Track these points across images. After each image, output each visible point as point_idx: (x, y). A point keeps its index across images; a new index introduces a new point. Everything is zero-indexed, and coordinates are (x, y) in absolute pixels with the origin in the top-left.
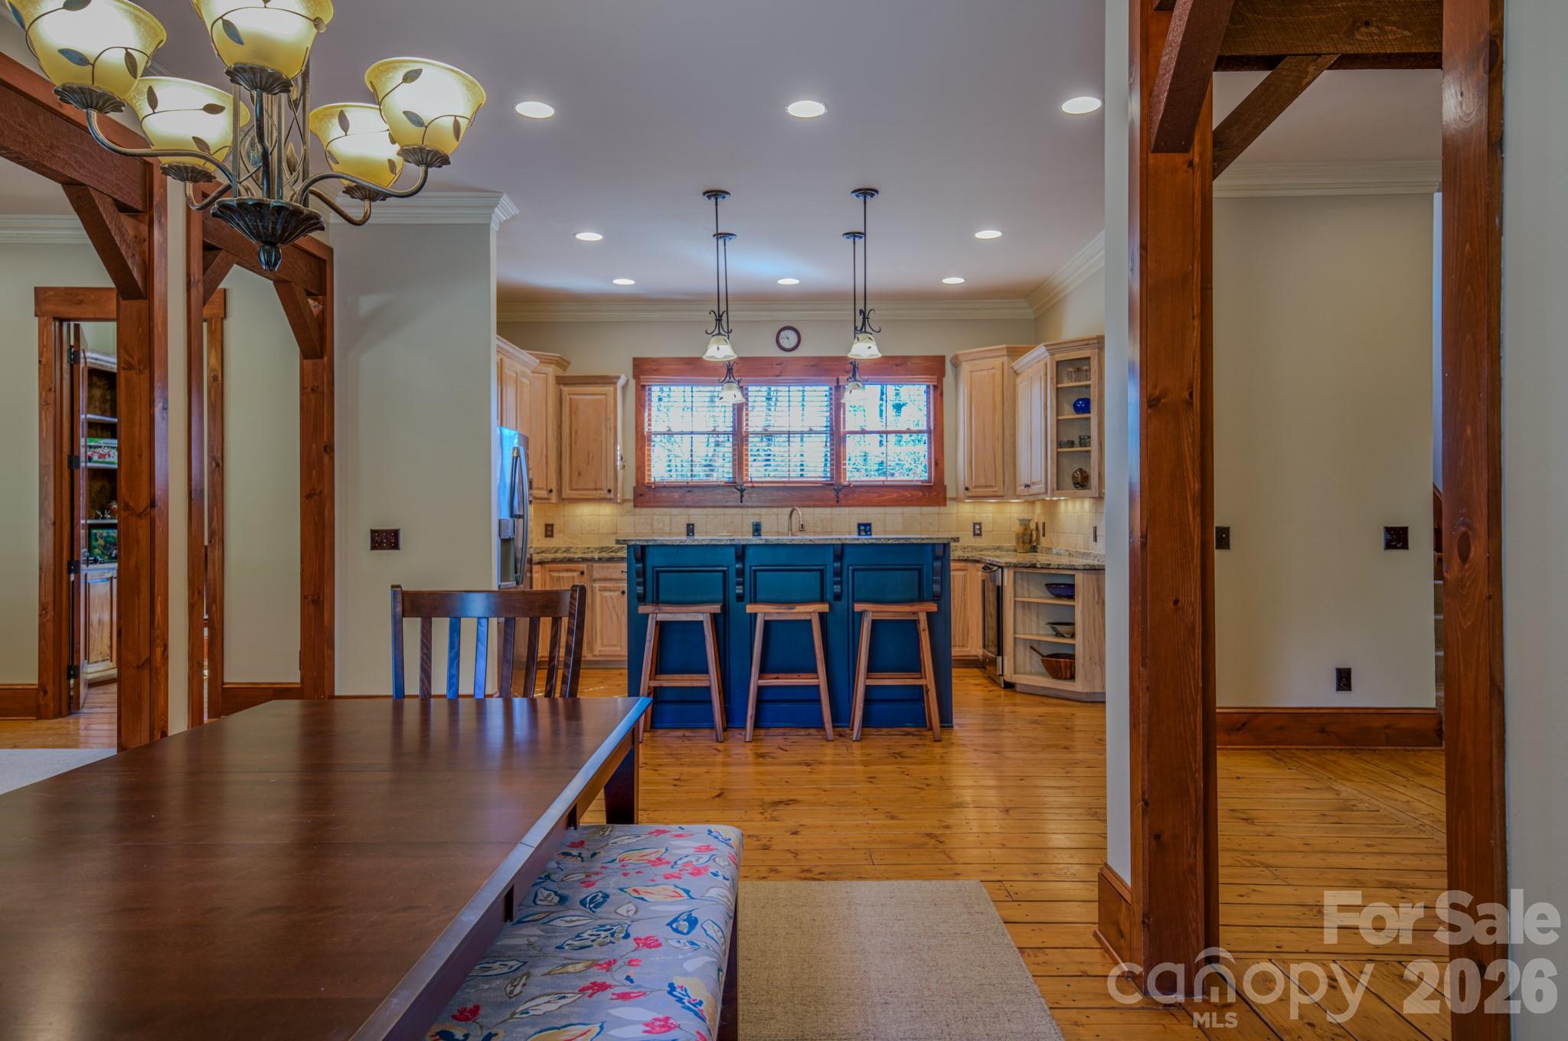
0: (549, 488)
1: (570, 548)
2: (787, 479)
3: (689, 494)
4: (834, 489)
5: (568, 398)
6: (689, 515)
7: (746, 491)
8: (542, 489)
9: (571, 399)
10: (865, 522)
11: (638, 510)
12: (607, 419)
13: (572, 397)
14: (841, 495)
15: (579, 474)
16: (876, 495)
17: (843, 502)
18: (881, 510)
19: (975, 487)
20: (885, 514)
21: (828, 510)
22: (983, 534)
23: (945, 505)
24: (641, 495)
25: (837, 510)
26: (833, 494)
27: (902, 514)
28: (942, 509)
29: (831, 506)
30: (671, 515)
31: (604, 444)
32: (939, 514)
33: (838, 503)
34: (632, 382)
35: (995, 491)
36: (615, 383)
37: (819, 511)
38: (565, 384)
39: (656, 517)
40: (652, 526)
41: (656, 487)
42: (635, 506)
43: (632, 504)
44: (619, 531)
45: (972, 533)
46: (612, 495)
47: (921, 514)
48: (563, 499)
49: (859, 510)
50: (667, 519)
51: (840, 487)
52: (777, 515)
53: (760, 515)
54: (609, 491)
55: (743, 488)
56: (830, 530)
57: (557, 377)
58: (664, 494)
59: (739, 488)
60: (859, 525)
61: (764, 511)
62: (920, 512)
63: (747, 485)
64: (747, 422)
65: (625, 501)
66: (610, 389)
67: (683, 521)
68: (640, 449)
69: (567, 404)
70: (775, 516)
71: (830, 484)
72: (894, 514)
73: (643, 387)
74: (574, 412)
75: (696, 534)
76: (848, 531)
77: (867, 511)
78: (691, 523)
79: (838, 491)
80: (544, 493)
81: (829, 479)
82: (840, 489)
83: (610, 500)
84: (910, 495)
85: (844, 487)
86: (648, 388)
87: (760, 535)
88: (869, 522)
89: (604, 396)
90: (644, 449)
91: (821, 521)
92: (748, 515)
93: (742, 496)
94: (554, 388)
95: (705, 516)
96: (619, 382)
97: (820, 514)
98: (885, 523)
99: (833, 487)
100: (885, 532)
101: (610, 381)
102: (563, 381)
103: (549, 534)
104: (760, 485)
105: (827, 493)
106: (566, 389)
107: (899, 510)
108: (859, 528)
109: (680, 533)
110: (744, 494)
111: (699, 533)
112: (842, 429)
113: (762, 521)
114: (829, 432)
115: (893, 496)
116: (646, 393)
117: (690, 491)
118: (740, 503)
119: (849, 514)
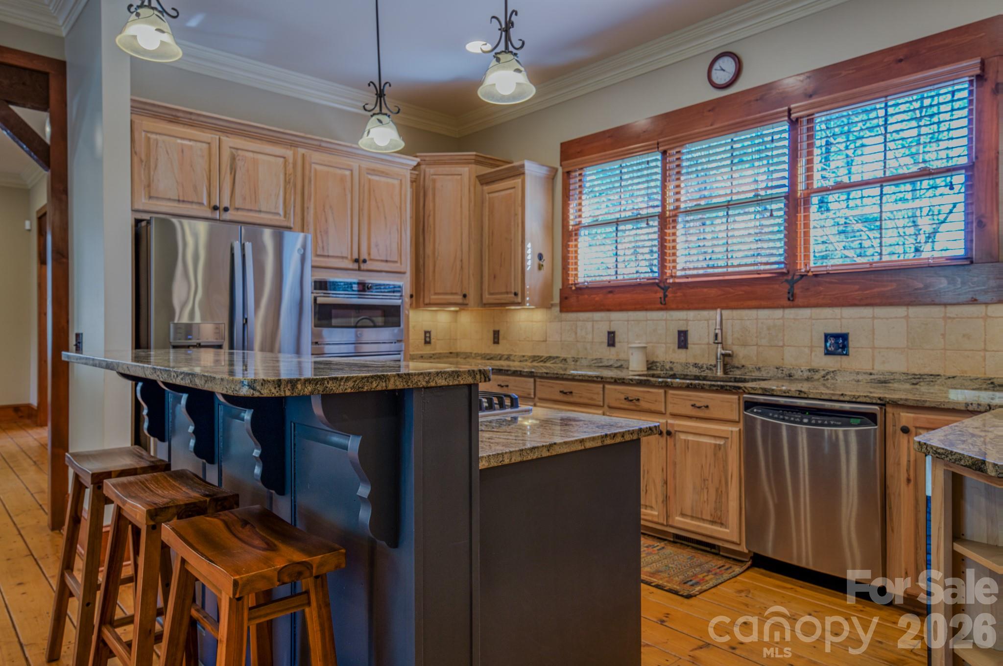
0: (464, 293)
1: (511, 355)
2: (724, 270)
3: (610, 295)
4: (787, 281)
5: (487, 199)
6: (610, 321)
7: (670, 289)
8: (456, 294)
9: (489, 198)
10: (838, 331)
11: (564, 315)
12: (516, 215)
13: (491, 195)
14: (797, 291)
15: (495, 277)
16: (857, 287)
17: (799, 301)
18: (867, 312)
20: (874, 318)
21: (778, 313)
23: (1001, 301)
24: (566, 298)
25: (790, 313)
26: (786, 287)
27: (907, 317)
29: (783, 307)
30: (594, 321)
31: (513, 242)
33: (792, 300)
34: (560, 170)
36: (523, 174)
37: (763, 313)
38: (488, 183)
39: (579, 324)
40: (576, 333)
41: (577, 289)
42: (561, 311)
43: (558, 309)
44: (548, 339)
46: (519, 300)
48: (485, 304)
49: (827, 312)
50: (589, 325)
51: (796, 278)
52: (708, 320)
53: (687, 320)
54: (516, 294)
55: (667, 285)
56: (781, 344)
57: (477, 177)
58: (586, 296)
59: (662, 285)
60: (827, 337)
61: (691, 314)
62: (942, 315)
63: (671, 281)
64: (677, 196)
65: (552, 305)
66: (518, 181)
67: (604, 328)
68: (565, 247)
69: (487, 204)
70: (706, 322)
71: (783, 274)
72: (891, 318)
73: (567, 174)
74: (491, 212)
75: (617, 344)
76: (809, 345)
77: (841, 313)
78: (612, 330)
79: (792, 283)
80: (459, 298)
81: (782, 266)
82: (797, 281)
83: (519, 304)
84: (921, 285)
85: (802, 276)
86: (573, 174)
87: (687, 348)
88: (844, 331)
89: (513, 190)
90: (568, 246)
91: (769, 329)
92: (672, 320)
93: (665, 296)
94: (472, 189)
95: (626, 323)
96: (526, 172)
97: (766, 319)
98: (873, 334)
99: (786, 278)
100: (873, 348)
101: (519, 172)
102: (484, 180)
103: (496, 340)
104: (690, 280)
105: (776, 286)
106: (486, 188)
107: (901, 311)
108: (826, 341)
109: (602, 343)
110: (667, 294)
111: (620, 342)
112: (801, 187)
113: (689, 328)
114: (783, 195)
115: (889, 288)
116: (572, 181)
117: (611, 292)
118: (664, 305)
119: (811, 318)
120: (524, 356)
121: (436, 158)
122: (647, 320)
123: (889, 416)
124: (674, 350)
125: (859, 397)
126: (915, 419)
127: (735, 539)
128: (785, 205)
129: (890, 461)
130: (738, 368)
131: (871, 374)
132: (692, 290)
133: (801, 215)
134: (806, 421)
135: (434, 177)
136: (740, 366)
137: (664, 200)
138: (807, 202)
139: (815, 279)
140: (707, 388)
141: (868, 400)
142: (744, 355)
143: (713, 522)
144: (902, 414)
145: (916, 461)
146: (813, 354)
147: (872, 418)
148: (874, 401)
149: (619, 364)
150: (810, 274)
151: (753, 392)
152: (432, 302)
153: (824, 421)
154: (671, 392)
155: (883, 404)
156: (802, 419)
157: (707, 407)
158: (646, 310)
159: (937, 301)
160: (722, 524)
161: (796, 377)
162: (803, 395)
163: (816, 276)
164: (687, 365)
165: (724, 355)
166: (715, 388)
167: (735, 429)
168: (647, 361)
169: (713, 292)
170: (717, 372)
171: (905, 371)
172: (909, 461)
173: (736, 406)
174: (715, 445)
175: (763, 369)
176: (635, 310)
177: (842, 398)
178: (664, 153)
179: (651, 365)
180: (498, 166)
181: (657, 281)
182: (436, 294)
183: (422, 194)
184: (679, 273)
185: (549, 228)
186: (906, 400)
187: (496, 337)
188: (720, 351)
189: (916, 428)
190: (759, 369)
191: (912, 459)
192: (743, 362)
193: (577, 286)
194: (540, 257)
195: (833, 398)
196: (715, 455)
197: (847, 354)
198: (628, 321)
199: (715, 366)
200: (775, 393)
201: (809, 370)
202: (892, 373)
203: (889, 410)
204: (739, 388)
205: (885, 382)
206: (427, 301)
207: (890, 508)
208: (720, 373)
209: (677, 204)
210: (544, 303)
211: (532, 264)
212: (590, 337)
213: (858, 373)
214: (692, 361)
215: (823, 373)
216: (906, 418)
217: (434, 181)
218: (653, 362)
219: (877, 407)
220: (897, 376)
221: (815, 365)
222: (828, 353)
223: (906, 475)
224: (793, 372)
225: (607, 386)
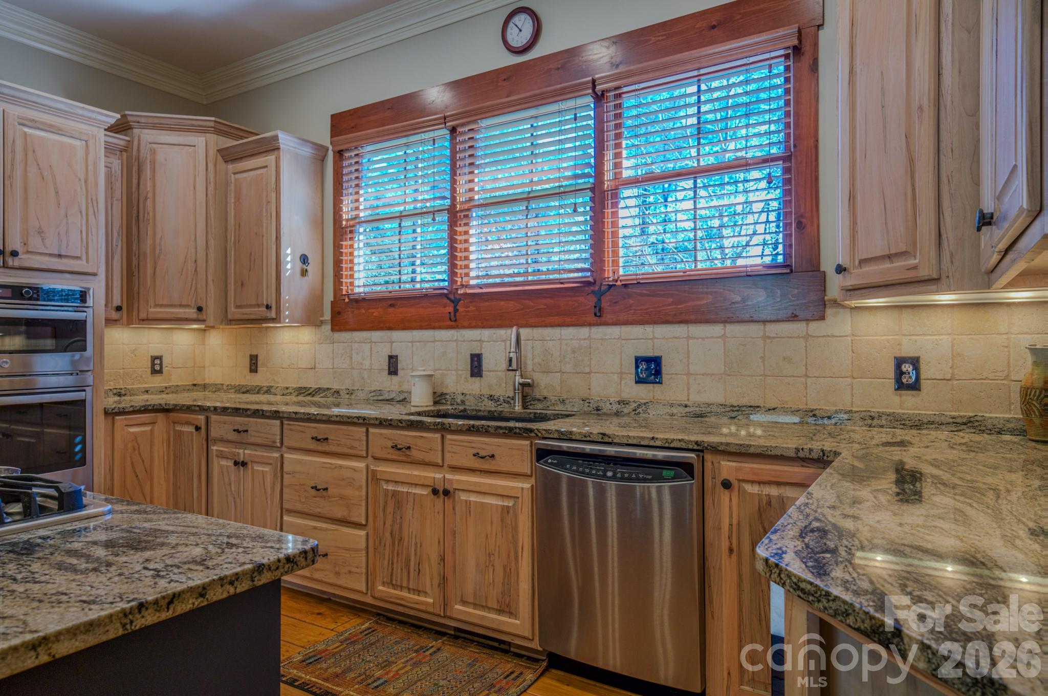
0: (199, 305)
1: (271, 387)
3: (391, 309)
4: (593, 292)
5: (233, 181)
6: (392, 342)
7: (462, 302)
8: (187, 306)
9: (235, 180)
10: (650, 354)
11: (337, 335)
12: (269, 202)
13: (238, 176)
14: (605, 304)
15: (242, 285)
16: (670, 300)
17: (607, 317)
18: (681, 330)
19: (863, 262)
20: (689, 338)
21: (584, 332)
22: (924, 384)
23: (822, 318)
24: (339, 313)
25: (598, 332)
26: (591, 301)
27: (724, 336)
28: (815, 328)
29: (590, 325)
30: (371, 342)
31: (265, 238)
32: (807, 337)
33: (599, 317)
34: (331, 148)
35: (915, 268)
36: (278, 149)
37: (568, 332)
38: (232, 160)
39: (355, 346)
40: (351, 358)
41: (352, 301)
42: (333, 330)
43: (329, 327)
44: (317, 365)
45: (891, 383)
46: (273, 314)
47: (765, 337)
48: (230, 320)
49: (638, 330)
50: (367, 347)
51: (603, 288)
52: (505, 341)
53: (480, 341)
54: (268, 307)
55: (458, 297)
56: (587, 370)
57: (218, 151)
58: (363, 311)
59: (452, 297)
60: (638, 360)
61: (486, 333)
62: (762, 334)
63: (460, 292)
64: (471, 185)
65: (322, 322)
66: (271, 158)
67: (384, 351)
68: (337, 247)
69: (233, 187)
70: (503, 343)
71: (588, 284)
72: (707, 338)
73: (339, 154)
74: (238, 199)
75: (400, 372)
76: (619, 371)
77: (653, 332)
78: (394, 354)
79: (600, 295)
80: (192, 312)
81: (589, 274)
82: (605, 293)
83: (273, 320)
84: (738, 298)
85: (610, 286)
86: (347, 155)
87: (481, 376)
88: (657, 354)
89: (265, 170)
90: (341, 246)
91: (574, 352)
92: (464, 341)
93: (456, 311)
94: (211, 166)
95: (410, 344)
96: (281, 146)
97: (571, 339)
98: (688, 357)
99: (592, 288)
100: (688, 374)
101: (272, 146)
102: (229, 156)
103: (253, 368)
104: (484, 290)
105: (581, 299)
106: (231, 167)
107: (716, 330)
108: (637, 367)
109: (381, 370)
110: (458, 308)
111: (403, 369)
112: (608, 176)
113: (483, 351)
114: (589, 186)
115: (705, 302)
116: (345, 163)
117: (392, 306)
118: (454, 322)
119: (620, 338)
120: (287, 388)
121: (156, 121)
122: (435, 341)
123: (708, 465)
124: (466, 378)
125: (673, 440)
126: (738, 469)
127: (527, 633)
128: (592, 199)
129: (709, 524)
130: (539, 400)
131: (686, 406)
132: (488, 303)
133: (609, 211)
134: (610, 474)
135: (154, 146)
136: (541, 398)
137: (453, 190)
138: (615, 196)
139: (624, 290)
140: (492, 431)
141: (683, 445)
142: (546, 384)
143: (500, 611)
144: (722, 463)
145: (739, 524)
146: (623, 382)
147: (688, 468)
148: (691, 447)
149: (402, 397)
150: (619, 283)
151: (547, 435)
152: (150, 316)
153: (631, 474)
154: (449, 437)
155: (700, 449)
156: (605, 472)
157: (493, 456)
158: (434, 328)
159: (756, 318)
160: (511, 614)
161: (604, 410)
162: (606, 439)
163: (625, 286)
164: (480, 397)
165: (523, 385)
166: (501, 431)
167: (527, 486)
168: (434, 393)
169: (511, 305)
170: (515, 406)
171: (722, 401)
172: (731, 525)
173: (527, 455)
174: (503, 507)
175: (567, 402)
176: (421, 328)
177: (652, 443)
178: (453, 130)
179: (439, 398)
180: (242, 138)
181: (445, 291)
182: (156, 306)
183: (135, 168)
184: (473, 282)
185: (318, 223)
186: (727, 444)
187: (254, 364)
188: (518, 380)
189: (739, 480)
190: (563, 402)
191: (735, 522)
192: (545, 393)
193: (352, 297)
194: (304, 259)
195: (643, 443)
196: (502, 520)
197: (660, 383)
198: (412, 342)
199: (513, 399)
200: (574, 437)
201: (619, 402)
202: (709, 405)
203: (708, 457)
204: (531, 431)
205: (701, 416)
206: (143, 315)
207: (710, 586)
208: (518, 408)
209: (470, 195)
210: (311, 319)
211: (292, 268)
212: (367, 363)
213: (672, 405)
214: (486, 392)
215: (634, 405)
216: (728, 468)
217: (153, 152)
218: (442, 394)
219: (693, 455)
220: (714, 409)
221: (625, 396)
222: (639, 381)
223: (728, 544)
224: (601, 404)
225: (371, 430)
